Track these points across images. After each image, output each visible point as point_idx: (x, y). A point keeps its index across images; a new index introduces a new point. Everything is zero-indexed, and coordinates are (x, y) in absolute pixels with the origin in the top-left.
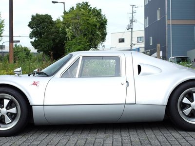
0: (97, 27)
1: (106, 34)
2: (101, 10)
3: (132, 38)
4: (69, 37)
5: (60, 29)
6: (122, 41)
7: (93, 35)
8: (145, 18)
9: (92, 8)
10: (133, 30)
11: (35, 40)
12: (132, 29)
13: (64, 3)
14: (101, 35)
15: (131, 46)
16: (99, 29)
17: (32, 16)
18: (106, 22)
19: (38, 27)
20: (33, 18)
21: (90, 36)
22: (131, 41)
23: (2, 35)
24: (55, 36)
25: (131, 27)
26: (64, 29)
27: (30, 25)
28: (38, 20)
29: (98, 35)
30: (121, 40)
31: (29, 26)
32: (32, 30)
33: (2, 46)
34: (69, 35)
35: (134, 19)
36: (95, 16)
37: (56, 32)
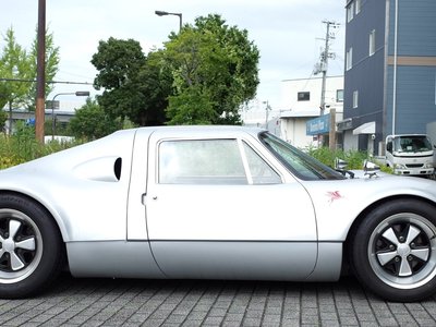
0: (238, 67)
1: (256, 83)
2: (246, 31)
3: (323, 92)
4: (179, 88)
5: (161, 71)
6: (304, 97)
7: (228, 85)
8: (347, 51)
9: (228, 28)
10: (327, 75)
11: (105, 92)
12: (324, 72)
13: (180, 15)
14: (244, 86)
15: (322, 109)
16: (242, 71)
17: (101, 43)
18: (256, 57)
19: (112, 67)
20: (102, 46)
21: (222, 87)
22: (323, 98)
23: (54, 79)
24: (150, 85)
25: (323, 69)
26: (168, 71)
27: (96, 61)
28: (111, 51)
29: (238, 85)
30: (302, 96)
31: (93, 62)
32: (99, 72)
33: (53, 101)
34: (177, 83)
35: (329, 51)
36: (233, 44)
37: (153, 77)
